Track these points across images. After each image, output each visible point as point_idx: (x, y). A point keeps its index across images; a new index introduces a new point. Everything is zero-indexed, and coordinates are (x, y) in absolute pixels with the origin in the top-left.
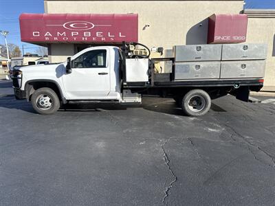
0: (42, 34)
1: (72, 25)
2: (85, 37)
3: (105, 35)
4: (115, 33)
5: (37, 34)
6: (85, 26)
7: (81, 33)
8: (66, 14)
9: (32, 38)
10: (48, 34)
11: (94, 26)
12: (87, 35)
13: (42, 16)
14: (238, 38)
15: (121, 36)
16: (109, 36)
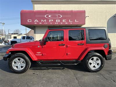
0: (33, 21)
1: (49, 16)
2: (56, 22)
3: (67, 21)
4: (73, 20)
5: (30, 21)
6: (57, 16)
7: (55, 20)
8: (47, 10)
9: (27, 23)
10: (36, 21)
11: (61, 16)
12: (58, 21)
13: (33, 12)
15: (76, 21)
16: (70, 21)
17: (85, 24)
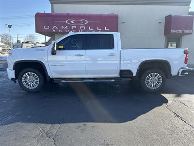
0: (51, 27)
1: (72, 22)
2: (81, 30)
5: (47, 27)
6: (82, 22)
8: (68, 14)
9: (43, 30)
10: (55, 27)
11: (87, 22)
12: (83, 28)
14: (187, 31)
15: (106, 29)
16: (98, 29)
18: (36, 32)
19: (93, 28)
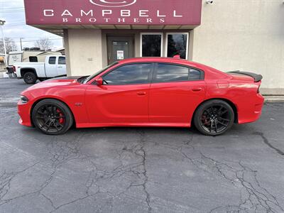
0: (58, 12)
2: (122, 18)
3: (152, 15)
5: (50, 13)
7: (116, 12)
9: (42, 20)
10: (66, 12)
12: (125, 14)
15: (175, 16)
16: (158, 16)
17: (199, 24)
18: (28, 23)
19: (147, 13)
